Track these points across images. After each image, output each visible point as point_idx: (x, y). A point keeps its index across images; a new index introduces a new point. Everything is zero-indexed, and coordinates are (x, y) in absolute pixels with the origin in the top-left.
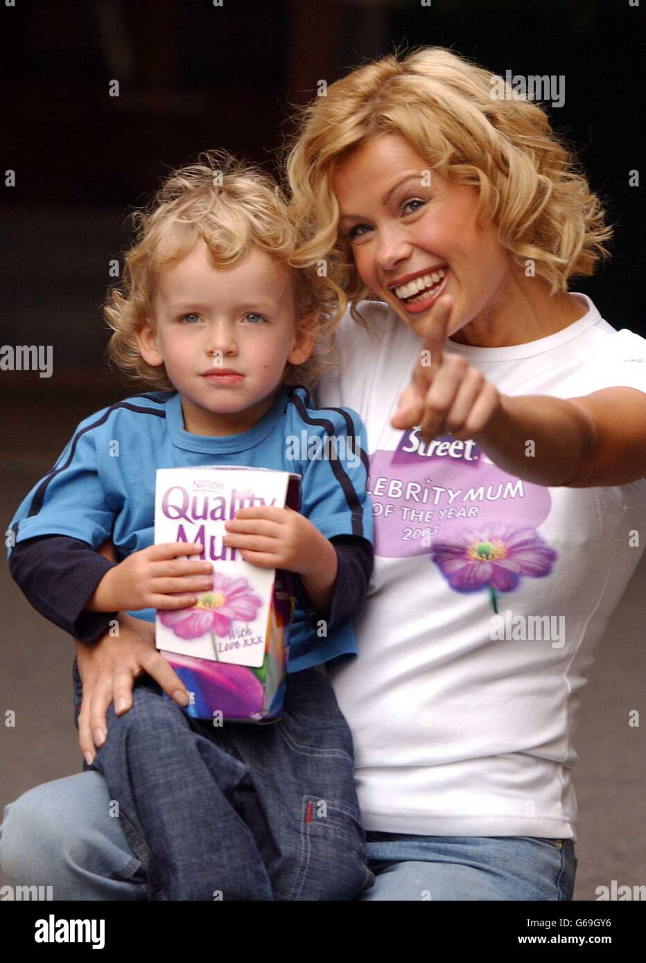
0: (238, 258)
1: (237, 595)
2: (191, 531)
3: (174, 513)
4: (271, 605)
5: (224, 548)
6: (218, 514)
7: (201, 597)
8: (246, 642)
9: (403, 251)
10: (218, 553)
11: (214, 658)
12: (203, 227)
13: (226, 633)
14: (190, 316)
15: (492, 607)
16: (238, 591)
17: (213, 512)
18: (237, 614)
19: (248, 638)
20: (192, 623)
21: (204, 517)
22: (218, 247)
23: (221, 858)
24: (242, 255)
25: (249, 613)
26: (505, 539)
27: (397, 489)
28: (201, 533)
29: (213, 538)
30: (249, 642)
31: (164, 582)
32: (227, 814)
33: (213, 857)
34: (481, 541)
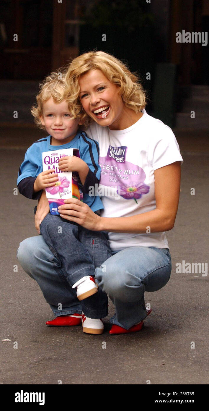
0: (61, 101)
1: (64, 181)
2: (51, 167)
3: (47, 163)
4: (72, 183)
5: (60, 170)
6: (57, 161)
7: (56, 183)
8: (67, 193)
9: (98, 100)
10: (58, 171)
11: (60, 198)
12: (53, 92)
13: (62, 191)
14: (50, 115)
15: (135, 202)
16: (64, 180)
17: (56, 161)
18: (64, 186)
19: (68, 192)
20: (54, 190)
21: (54, 163)
22: (56, 98)
23: (77, 252)
24: (62, 100)
25: (67, 186)
26: (136, 186)
27: (108, 167)
28: (54, 167)
29: (57, 168)
30: (68, 193)
31: (46, 180)
32: (76, 241)
33: (74, 253)
34: (130, 187)
